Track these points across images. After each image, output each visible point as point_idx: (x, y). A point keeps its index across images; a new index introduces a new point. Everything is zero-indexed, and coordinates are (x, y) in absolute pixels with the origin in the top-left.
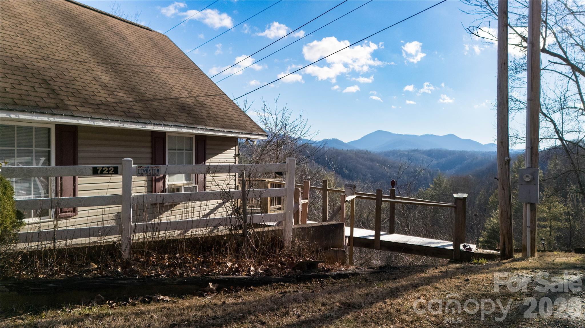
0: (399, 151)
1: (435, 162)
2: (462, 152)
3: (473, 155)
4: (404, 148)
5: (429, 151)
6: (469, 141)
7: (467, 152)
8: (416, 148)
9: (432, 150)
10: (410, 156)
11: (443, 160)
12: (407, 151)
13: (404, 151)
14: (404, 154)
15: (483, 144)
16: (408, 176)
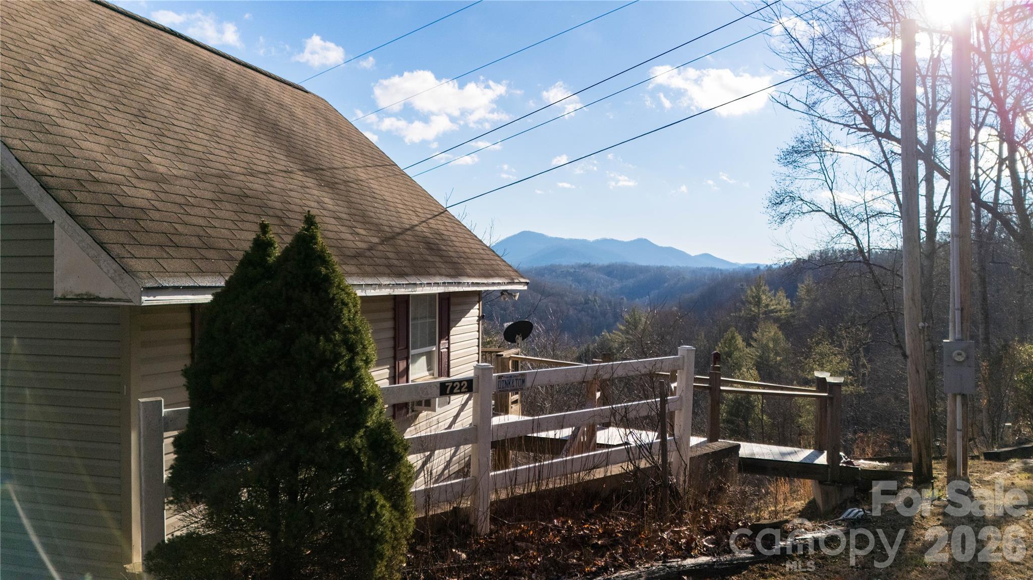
0: (560, 266)
1: (617, 285)
2: (660, 268)
3: (677, 273)
4: (567, 261)
5: (609, 266)
6: (670, 250)
7: (668, 268)
8: (587, 262)
9: (613, 265)
10: (579, 274)
11: (630, 282)
12: (572, 267)
13: (568, 266)
14: (568, 271)
15: (693, 255)
16: (576, 309)
